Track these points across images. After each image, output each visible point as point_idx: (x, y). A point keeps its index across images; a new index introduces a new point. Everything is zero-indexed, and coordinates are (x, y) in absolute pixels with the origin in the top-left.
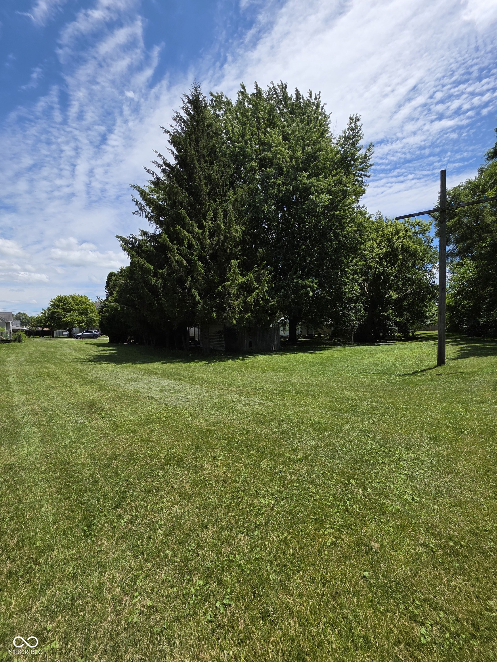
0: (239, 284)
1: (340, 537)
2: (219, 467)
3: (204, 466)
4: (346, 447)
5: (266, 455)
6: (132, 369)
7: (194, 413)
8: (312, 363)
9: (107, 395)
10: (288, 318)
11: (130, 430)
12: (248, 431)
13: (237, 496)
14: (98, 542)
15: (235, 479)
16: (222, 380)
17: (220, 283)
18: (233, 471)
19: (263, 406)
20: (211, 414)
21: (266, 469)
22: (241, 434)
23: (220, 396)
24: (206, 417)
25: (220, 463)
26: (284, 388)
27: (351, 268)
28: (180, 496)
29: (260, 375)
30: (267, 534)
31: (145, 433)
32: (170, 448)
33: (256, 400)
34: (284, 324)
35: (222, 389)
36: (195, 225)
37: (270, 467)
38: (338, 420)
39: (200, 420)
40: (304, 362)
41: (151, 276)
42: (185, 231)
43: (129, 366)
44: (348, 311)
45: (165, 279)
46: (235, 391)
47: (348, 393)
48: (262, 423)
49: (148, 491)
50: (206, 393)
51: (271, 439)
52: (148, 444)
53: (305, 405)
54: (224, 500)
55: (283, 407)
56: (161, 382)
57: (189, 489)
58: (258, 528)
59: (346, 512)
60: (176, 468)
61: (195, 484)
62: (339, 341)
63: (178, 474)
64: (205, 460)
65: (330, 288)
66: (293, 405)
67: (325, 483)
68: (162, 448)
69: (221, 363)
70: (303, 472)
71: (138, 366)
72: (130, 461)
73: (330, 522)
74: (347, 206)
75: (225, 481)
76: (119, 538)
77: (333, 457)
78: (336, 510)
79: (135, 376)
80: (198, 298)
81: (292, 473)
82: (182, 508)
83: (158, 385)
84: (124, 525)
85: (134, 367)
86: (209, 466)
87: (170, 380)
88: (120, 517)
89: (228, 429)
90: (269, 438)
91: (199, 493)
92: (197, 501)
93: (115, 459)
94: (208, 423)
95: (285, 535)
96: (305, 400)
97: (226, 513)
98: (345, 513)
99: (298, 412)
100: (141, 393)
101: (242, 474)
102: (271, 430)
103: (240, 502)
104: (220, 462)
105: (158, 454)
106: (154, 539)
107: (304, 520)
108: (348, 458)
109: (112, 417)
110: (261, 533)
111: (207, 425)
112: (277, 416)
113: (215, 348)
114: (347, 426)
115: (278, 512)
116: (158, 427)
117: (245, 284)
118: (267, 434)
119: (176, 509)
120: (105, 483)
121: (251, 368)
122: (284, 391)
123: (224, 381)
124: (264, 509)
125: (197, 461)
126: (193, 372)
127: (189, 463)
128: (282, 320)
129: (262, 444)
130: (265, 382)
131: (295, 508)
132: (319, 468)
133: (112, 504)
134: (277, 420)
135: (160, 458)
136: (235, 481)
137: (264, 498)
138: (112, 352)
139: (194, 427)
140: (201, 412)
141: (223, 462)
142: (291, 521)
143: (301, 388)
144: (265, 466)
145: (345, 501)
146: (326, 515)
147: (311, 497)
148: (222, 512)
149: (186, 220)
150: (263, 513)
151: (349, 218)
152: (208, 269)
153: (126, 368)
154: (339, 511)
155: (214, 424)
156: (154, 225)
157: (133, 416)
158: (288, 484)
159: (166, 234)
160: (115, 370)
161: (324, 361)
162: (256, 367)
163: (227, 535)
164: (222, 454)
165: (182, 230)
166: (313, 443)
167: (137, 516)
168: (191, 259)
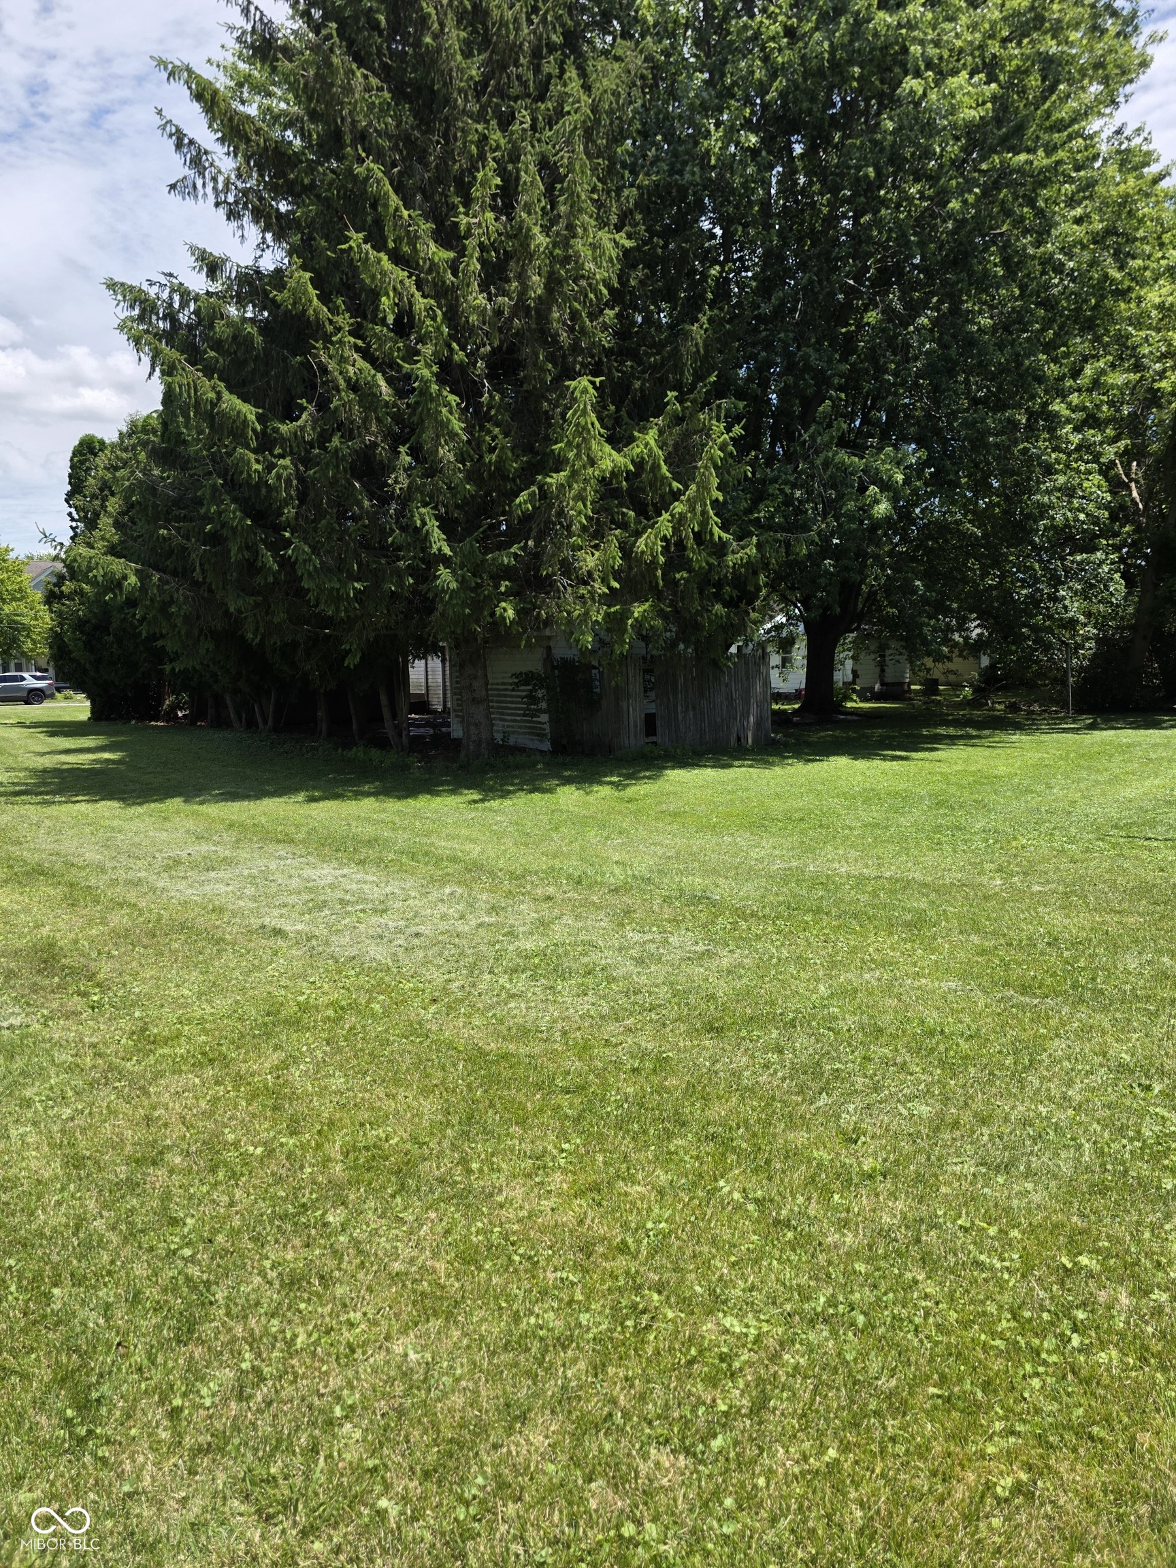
0: (602, 480)
1: (1049, 1467)
2: (559, 1195)
3: (500, 1191)
4: (1057, 1128)
5: (737, 1151)
6: (190, 824)
7: (446, 991)
8: (902, 800)
9: (104, 922)
10: (798, 618)
11: (204, 1054)
12: (662, 1063)
13: (634, 1306)
14: (121, 1462)
15: (624, 1242)
16: (544, 863)
17: (527, 476)
18: (613, 1211)
19: (714, 964)
20: (513, 996)
21: (738, 1207)
22: (634, 1070)
23: (543, 925)
24: (491, 1007)
25: (557, 1180)
26: (794, 896)
27: (1074, 398)
28: (414, 1303)
29: (696, 843)
30: (761, 1449)
31: (263, 1065)
32: (362, 1125)
33: (682, 940)
34: (786, 645)
35: (549, 898)
36: (426, 226)
37: (757, 1201)
38: (1020, 1021)
39: (469, 1016)
40: (870, 796)
41: (247, 447)
42: (384, 257)
43: (178, 812)
44: (1056, 582)
45: (304, 460)
46: (598, 907)
47: (1058, 920)
48: (715, 1029)
49: (293, 1282)
50: (489, 913)
51: (752, 1090)
52: (275, 1108)
53: (884, 964)
54: (584, 1318)
55: (792, 969)
56: (307, 872)
57: (448, 1276)
58: (724, 1426)
59: (1070, 1377)
60: (393, 1196)
61: (469, 1258)
62: (1014, 708)
63: (402, 1221)
64: (499, 1170)
65: (981, 487)
66: (833, 964)
67: (977, 1263)
68: (331, 1123)
69: (536, 796)
70: (886, 1219)
71: (214, 810)
72: (213, 1170)
73: (1008, 1410)
74: (1060, 126)
75: (586, 1249)
76: (200, 1450)
77: (1006, 1168)
78: (1028, 1367)
79: (205, 848)
80: (439, 542)
81: (844, 1224)
82: (424, 1348)
83: (295, 883)
84: (214, 1405)
85: (197, 814)
86: (519, 1193)
87: (342, 865)
88: (195, 1374)
89: (584, 1049)
90: (746, 1089)
91: (486, 1293)
92: (484, 1320)
93: (154, 1163)
94: (503, 1028)
95: (832, 1453)
96: (879, 944)
97: (598, 1369)
98: (1064, 1377)
99: (856, 991)
100: (234, 915)
101: (649, 1225)
102: (753, 1057)
103: (648, 1328)
104: (558, 1176)
105: (319, 1146)
106: (330, 1456)
107: (904, 1403)
108: (1066, 1169)
109: (129, 1004)
110: (736, 1443)
111: (498, 1035)
112: (772, 1003)
113: (512, 741)
114: (1058, 1046)
115: (796, 1367)
116: (310, 1044)
117: (629, 476)
118: (737, 1074)
119: (407, 1348)
120: (127, 1251)
121: (657, 819)
122: (793, 908)
123: (552, 869)
124: (745, 1357)
125: (469, 1171)
126: (427, 834)
127: (441, 1181)
128: (779, 627)
129: (718, 1111)
130: (715, 871)
131: (863, 1355)
132: (950, 1208)
133: (159, 1327)
134: (772, 1019)
135: (327, 1160)
136: (623, 1248)
137: (741, 1317)
138: (107, 755)
139: (451, 1046)
140: (474, 985)
141: (570, 1178)
142: (853, 1402)
143: (863, 898)
144: (736, 1196)
145: (1062, 1334)
146: (987, 1386)
147: (927, 1315)
148: (582, 1365)
149: (386, 206)
150: (741, 1370)
151: (1071, 180)
152: (476, 416)
153: (165, 819)
154: (1041, 1369)
155: (525, 1033)
156: (253, 232)
157: (209, 1002)
158: (830, 1263)
159: (304, 268)
160: (126, 826)
161: (953, 790)
162: (676, 814)
163: (607, 1447)
164: (566, 1146)
165: (373, 254)
166: (923, 1110)
167: (256, 1370)
168: (408, 377)
